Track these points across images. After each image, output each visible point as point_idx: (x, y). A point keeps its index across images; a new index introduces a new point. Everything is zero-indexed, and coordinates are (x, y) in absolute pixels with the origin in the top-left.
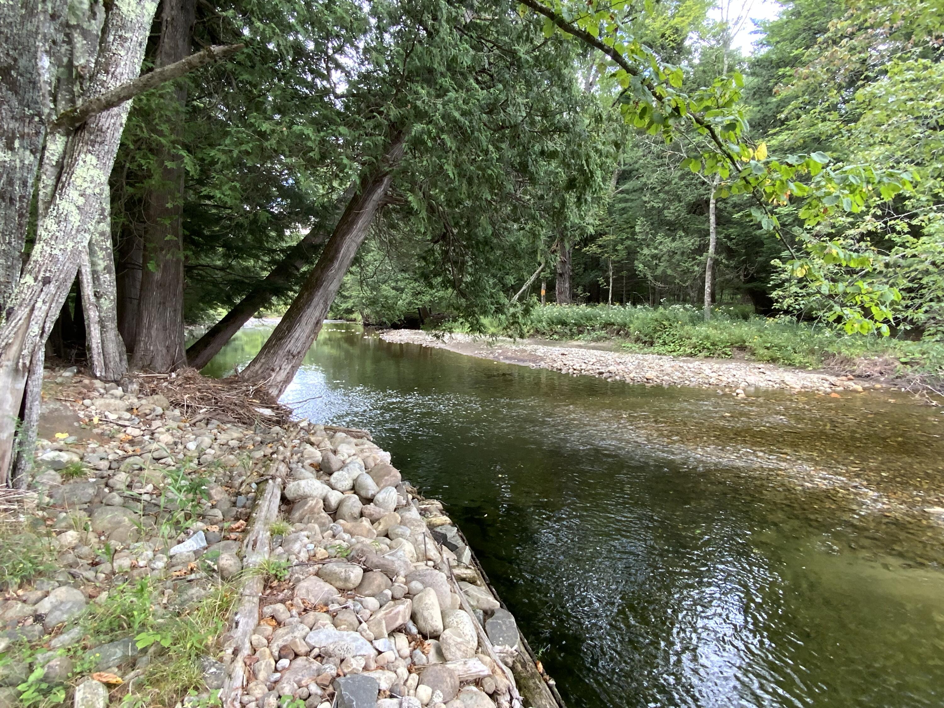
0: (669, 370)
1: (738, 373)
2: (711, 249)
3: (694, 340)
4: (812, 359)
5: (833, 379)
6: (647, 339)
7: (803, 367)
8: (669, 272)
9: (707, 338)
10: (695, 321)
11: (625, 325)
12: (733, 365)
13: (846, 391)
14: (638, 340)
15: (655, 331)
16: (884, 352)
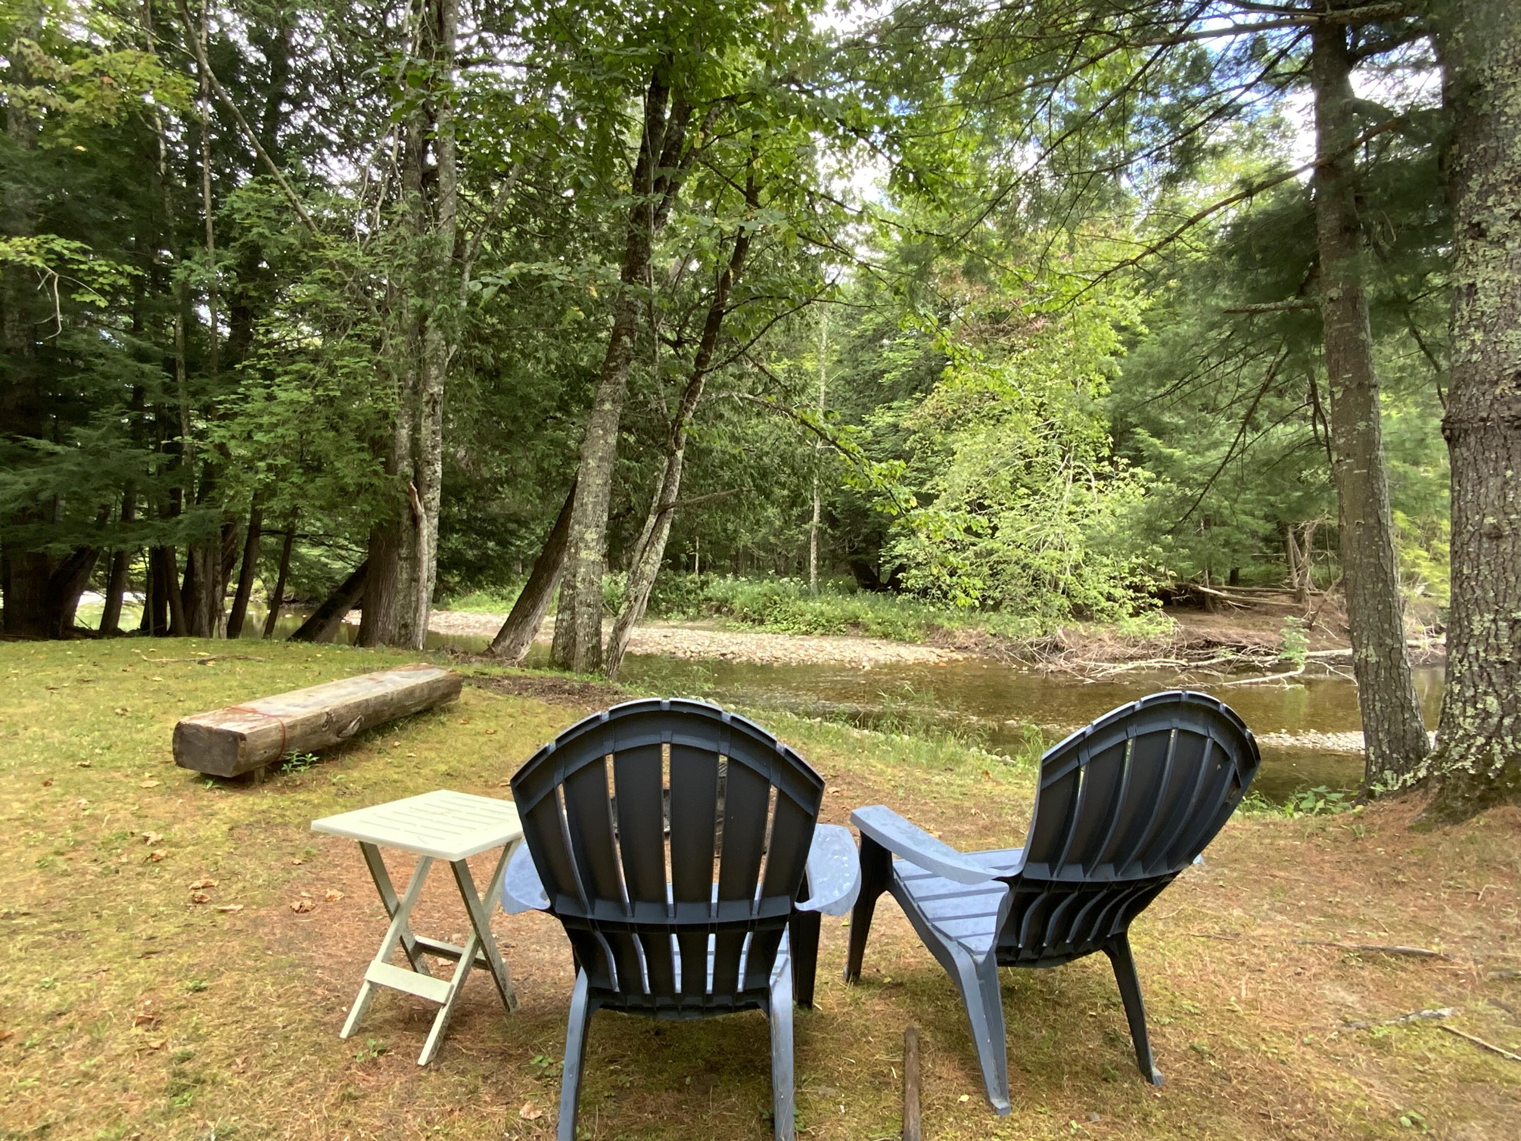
0: (793, 649)
1: (858, 649)
2: (816, 518)
3: (809, 617)
4: (918, 633)
5: (938, 651)
6: (756, 616)
7: (912, 641)
8: (772, 539)
9: (822, 613)
10: (805, 595)
11: (726, 600)
12: (850, 641)
13: (951, 661)
14: (745, 618)
15: (765, 607)
16: (977, 625)
